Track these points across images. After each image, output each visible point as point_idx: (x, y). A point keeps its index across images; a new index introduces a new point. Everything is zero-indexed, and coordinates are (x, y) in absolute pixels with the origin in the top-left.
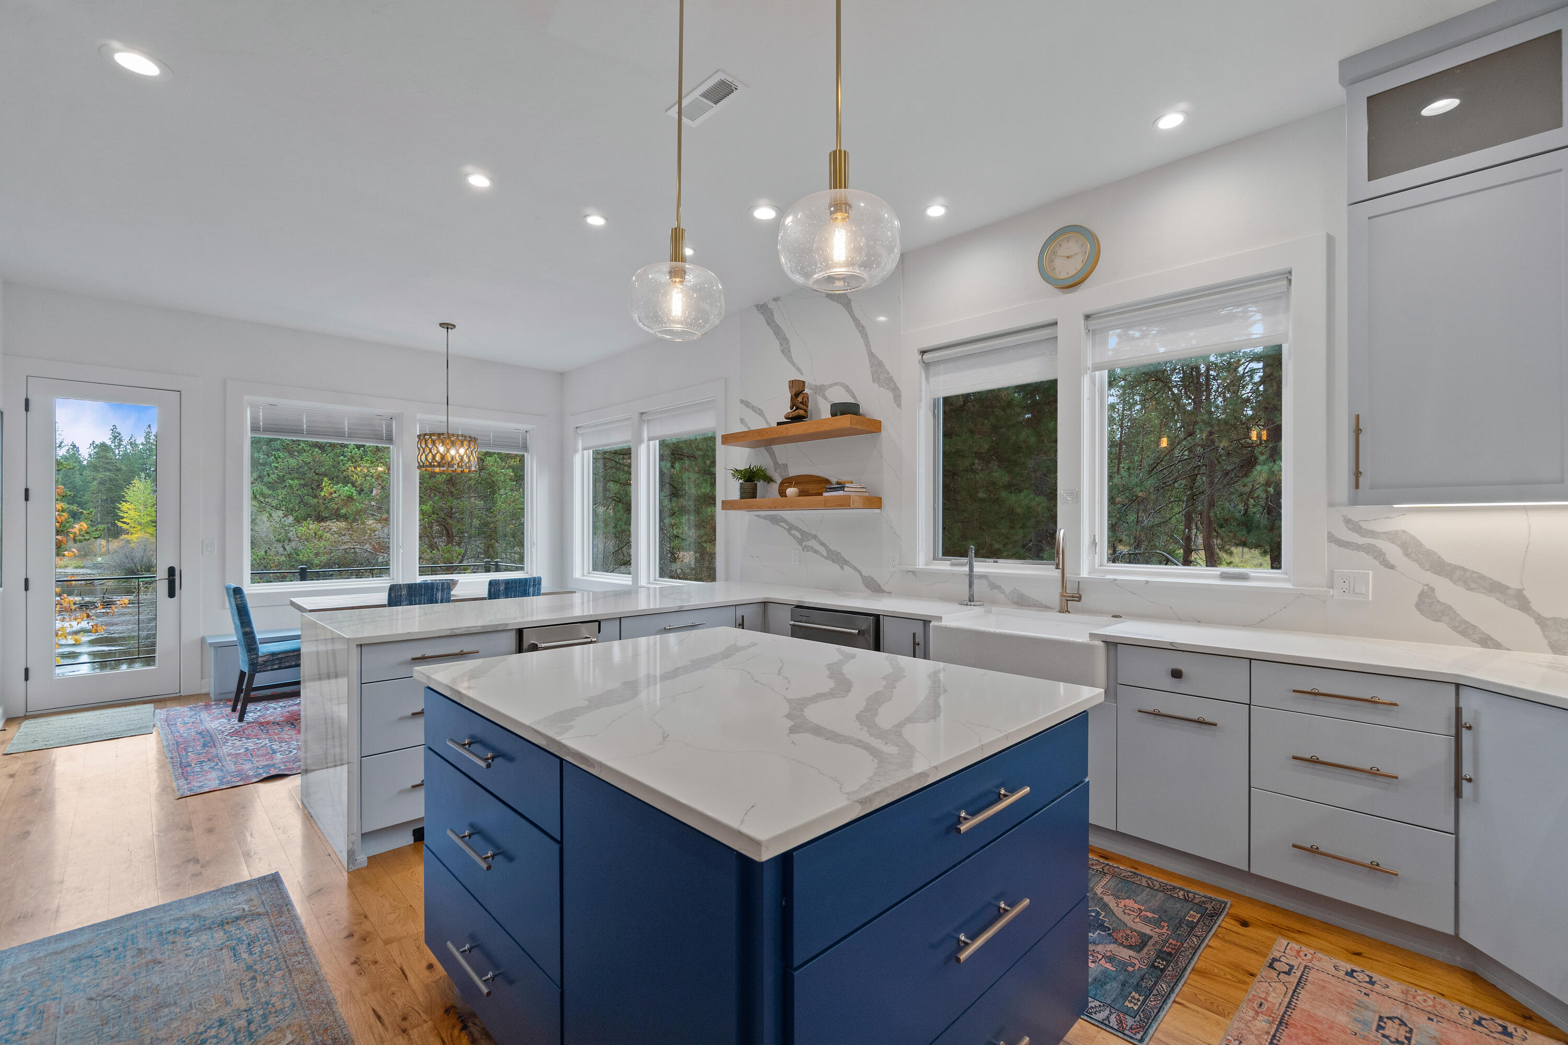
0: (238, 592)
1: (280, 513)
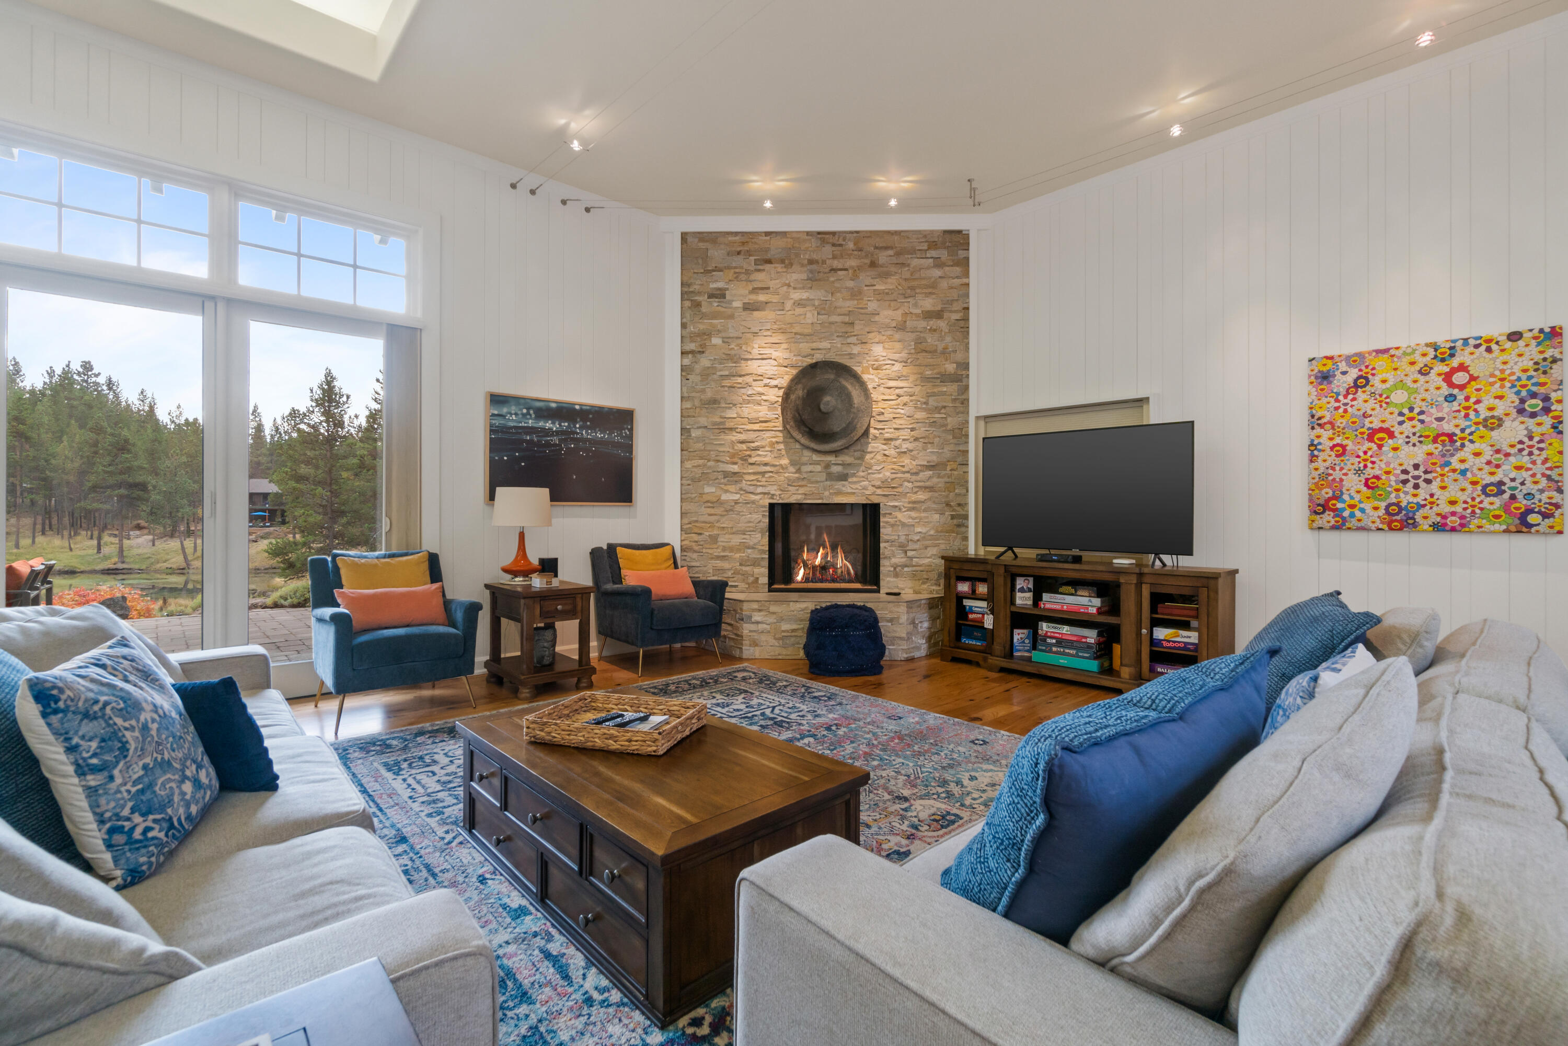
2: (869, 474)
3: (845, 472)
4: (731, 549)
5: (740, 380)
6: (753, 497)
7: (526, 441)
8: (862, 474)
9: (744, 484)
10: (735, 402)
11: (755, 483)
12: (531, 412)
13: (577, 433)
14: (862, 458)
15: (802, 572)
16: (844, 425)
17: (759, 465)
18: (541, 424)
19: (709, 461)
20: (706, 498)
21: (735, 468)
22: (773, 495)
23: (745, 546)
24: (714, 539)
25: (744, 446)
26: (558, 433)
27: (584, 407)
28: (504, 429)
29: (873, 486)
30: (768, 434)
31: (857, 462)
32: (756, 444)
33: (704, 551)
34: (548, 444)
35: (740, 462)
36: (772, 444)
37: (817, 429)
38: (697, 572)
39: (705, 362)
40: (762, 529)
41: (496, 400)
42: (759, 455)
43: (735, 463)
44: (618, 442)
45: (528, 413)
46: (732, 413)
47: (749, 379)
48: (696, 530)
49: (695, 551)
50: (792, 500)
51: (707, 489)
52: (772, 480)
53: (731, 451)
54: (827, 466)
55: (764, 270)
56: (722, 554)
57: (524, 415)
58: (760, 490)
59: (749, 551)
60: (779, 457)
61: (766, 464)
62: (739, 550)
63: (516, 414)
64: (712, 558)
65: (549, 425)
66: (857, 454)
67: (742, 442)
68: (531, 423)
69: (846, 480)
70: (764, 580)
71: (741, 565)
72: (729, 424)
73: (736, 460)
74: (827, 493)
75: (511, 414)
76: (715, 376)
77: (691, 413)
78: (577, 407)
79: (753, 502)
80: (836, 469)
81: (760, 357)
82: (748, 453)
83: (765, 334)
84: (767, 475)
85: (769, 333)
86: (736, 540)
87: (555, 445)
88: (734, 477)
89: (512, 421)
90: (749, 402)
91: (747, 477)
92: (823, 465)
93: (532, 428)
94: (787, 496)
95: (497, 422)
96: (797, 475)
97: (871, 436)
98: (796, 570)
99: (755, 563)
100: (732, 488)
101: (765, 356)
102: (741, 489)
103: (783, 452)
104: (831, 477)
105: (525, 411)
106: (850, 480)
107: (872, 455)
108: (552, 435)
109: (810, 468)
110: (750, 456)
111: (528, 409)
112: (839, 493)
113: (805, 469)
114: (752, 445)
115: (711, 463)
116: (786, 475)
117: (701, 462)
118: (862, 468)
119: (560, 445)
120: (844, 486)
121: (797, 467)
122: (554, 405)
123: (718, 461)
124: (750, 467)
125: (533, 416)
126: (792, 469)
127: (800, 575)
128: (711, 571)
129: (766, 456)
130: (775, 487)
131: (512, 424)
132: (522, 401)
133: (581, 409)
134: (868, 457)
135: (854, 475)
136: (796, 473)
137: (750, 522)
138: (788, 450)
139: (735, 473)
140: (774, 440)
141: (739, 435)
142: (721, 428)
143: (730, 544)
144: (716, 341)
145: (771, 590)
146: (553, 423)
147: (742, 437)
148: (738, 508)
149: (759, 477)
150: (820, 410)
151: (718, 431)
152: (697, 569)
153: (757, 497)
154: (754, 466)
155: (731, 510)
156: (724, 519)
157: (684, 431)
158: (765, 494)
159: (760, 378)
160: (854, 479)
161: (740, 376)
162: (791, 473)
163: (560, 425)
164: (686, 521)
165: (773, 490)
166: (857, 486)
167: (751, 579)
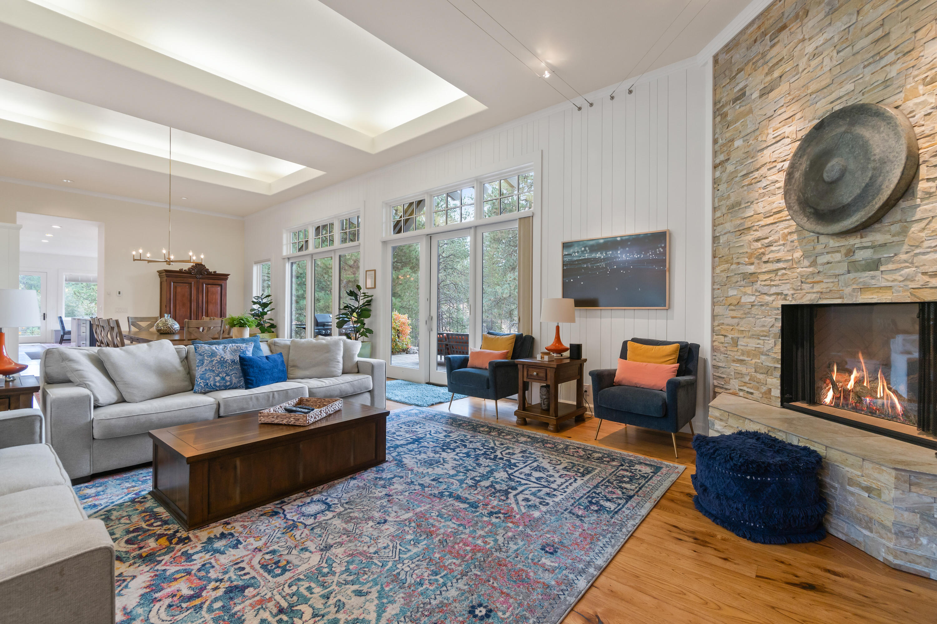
0: (60, 317)
1: (88, 302)
2: (916, 255)
3: (876, 257)
4: (748, 354)
5: (756, 174)
6: (768, 299)
7: (584, 268)
8: (903, 257)
9: (758, 286)
10: (752, 200)
11: (768, 283)
12: (587, 249)
13: (619, 258)
14: (904, 231)
15: (830, 394)
16: (858, 191)
17: (772, 262)
18: (593, 255)
19: (732, 264)
20: (730, 301)
21: (751, 269)
22: (786, 295)
23: (758, 353)
24: (735, 342)
25: (759, 244)
26: (604, 259)
27: (624, 238)
28: (571, 263)
29: (924, 274)
30: (782, 225)
31: (896, 239)
32: (770, 239)
33: (729, 353)
34: (598, 268)
35: (756, 261)
36: (785, 236)
37: (823, 206)
38: (722, 373)
39: (730, 168)
40: (775, 334)
41: (566, 245)
42: (772, 251)
43: (752, 264)
44: (653, 259)
45: (585, 250)
46: (749, 213)
47: (764, 170)
48: (723, 333)
49: (721, 353)
50: (806, 301)
51: (732, 292)
52: (786, 277)
53: (749, 251)
54: (850, 252)
55: (778, 41)
56: (741, 358)
57: (582, 252)
58: (774, 290)
59: (763, 357)
60: (793, 250)
61: (778, 261)
62: (755, 356)
63: (578, 252)
64: (734, 361)
65: (598, 255)
66: (895, 228)
67: (757, 240)
68: (587, 256)
69: (877, 269)
70: (777, 392)
71: (756, 372)
72: (748, 224)
73: (753, 260)
74: (848, 290)
75: (575, 253)
76: (737, 179)
77: (721, 220)
78: (619, 239)
79: (767, 304)
80: (860, 255)
81: (774, 141)
82: (763, 250)
83: (779, 112)
84: (780, 273)
85: (783, 110)
86: (752, 344)
87: (603, 268)
88: (751, 278)
89: (576, 256)
90: (764, 195)
91: (762, 277)
92: (843, 251)
93: (588, 259)
94: (800, 296)
95: (567, 259)
96: (810, 269)
97: (919, 194)
98: (824, 391)
99: (768, 372)
100: (749, 290)
101: (778, 139)
102: (756, 291)
103: (796, 244)
104: (854, 267)
105: (583, 249)
106: (882, 268)
107: (923, 224)
108: (601, 262)
109: (827, 258)
110: (763, 254)
111: (585, 247)
112: (865, 288)
113: (822, 260)
114: (766, 241)
115: (734, 267)
116: (799, 270)
117: (726, 266)
118: (905, 248)
119: (606, 268)
120: (873, 278)
121: (812, 259)
122: (602, 241)
123: (738, 263)
124: (764, 265)
125: (588, 251)
126: (806, 263)
127: (829, 397)
128: (732, 373)
129: (779, 250)
130: (788, 286)
131: (575, 259)
132: (581, 243)
133: (622, 240)
134: (915, 228)
135: (889, 260)
136: (810, 266)
137: (764, 326)
138: (801, 240)
139: (751, 274)
140: (786, 231)
141: (756, 233)
142: (743, 231)
143: (749, 348)
144: (738, 143)
145: (783, 406)
146: (602, 253)
147: (759, 234)
148: (754, 311)
149: (772, 275)
150: (824, 181)
151: (739, 233)
152: (723, 370)
153: (771, 298)
154: (768, 265)
155: (749, 313)
156: (742, 322)
157: (715, 239)
158: (778, 294)
159: (774, 164)
160: (891, 266)
161: (757, 170)
162: (804, 269)
163: (606, 254)
164: (716, 323)
165: (786, 289)
166: (897, 276)
167: (764, 389)
